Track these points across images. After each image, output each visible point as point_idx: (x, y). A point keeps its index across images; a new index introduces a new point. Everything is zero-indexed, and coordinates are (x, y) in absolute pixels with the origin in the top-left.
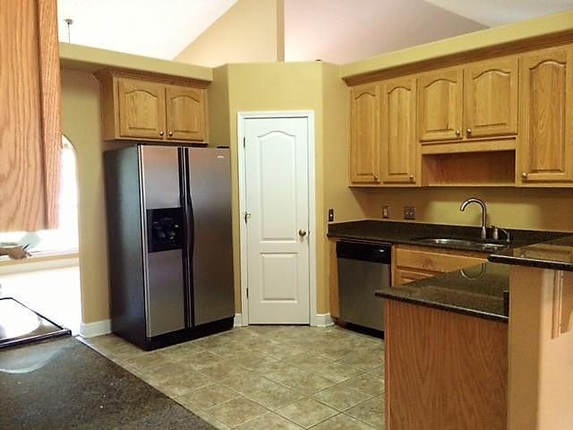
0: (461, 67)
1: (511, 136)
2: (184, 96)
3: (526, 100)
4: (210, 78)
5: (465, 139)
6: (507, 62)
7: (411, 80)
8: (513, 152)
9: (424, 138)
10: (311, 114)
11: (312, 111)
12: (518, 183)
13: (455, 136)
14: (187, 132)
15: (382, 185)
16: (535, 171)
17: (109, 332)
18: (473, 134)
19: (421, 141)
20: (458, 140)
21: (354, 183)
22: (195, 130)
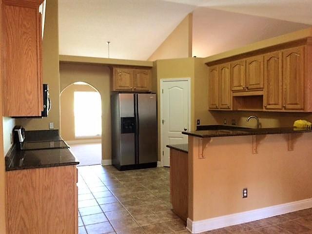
0: (244, 59)
1: (261, 89)
2: (141, 73)
3: (266, 73)
4: (152, 66)
5: (247, 90)
6: (259, 58)
7: (228, 64)
8: (262, 96)
9: (233, 89)
10: (189, 79)
11: (190, 78)
12: (264, 110)
13: (243, 89)
14: (142, 87)
15: (219, 109)
16: (270, 104)
17: (111, 164)
18: (249, 88)
19: (232, 91)
20: (244, 91)
21: (210, 108)
22: (146, 86)
